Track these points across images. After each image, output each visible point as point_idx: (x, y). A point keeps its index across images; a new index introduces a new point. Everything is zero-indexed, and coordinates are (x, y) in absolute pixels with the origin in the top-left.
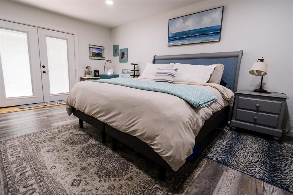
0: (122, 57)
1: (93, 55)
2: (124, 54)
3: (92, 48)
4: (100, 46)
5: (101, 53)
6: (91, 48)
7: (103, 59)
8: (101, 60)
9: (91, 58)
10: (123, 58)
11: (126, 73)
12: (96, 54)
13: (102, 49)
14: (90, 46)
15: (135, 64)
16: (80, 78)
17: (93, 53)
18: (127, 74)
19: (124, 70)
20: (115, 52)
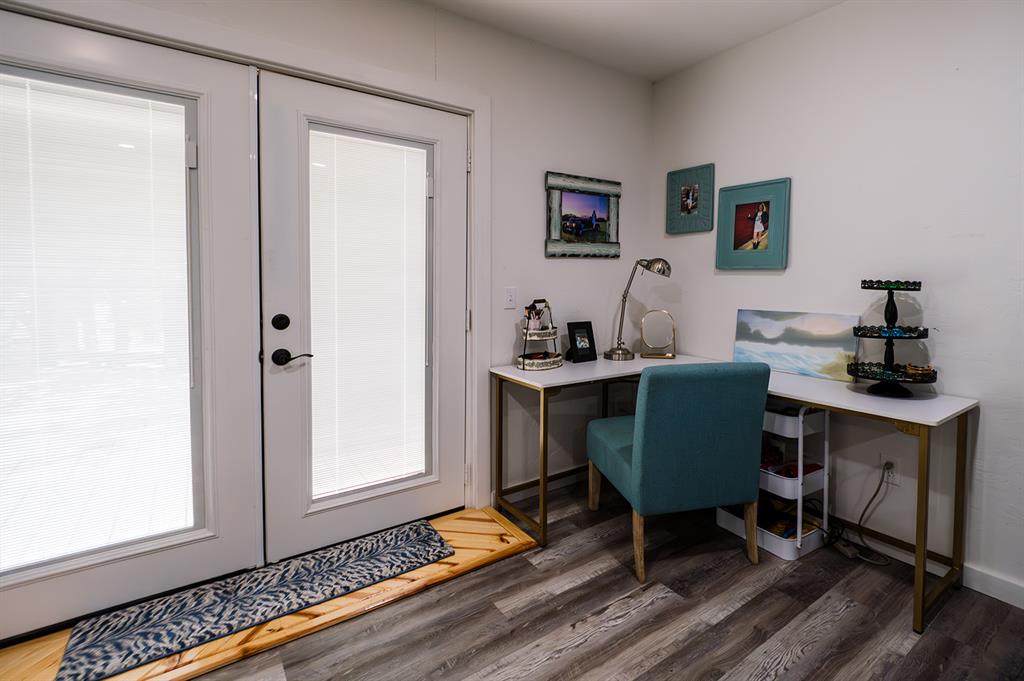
0: (742, 236)
1: (564, 229)
2: (753, 220)
3: (562, 190)
4: (599, 181)
5: (601, 220)
6: (556, 194)
7: (612, 250)
8: (600, 256)
9: (552, 249)
10: (749, 245)
11: (774, 341)
12: (578, 228)
13: (607, 196)
14: (552, 181)
15: (891, 287)
16: (492, 375)
17: (565, 218)
18: (783, 347)
19: (758, 320)
20: (685, 208)
